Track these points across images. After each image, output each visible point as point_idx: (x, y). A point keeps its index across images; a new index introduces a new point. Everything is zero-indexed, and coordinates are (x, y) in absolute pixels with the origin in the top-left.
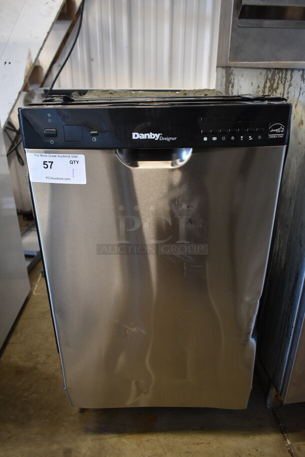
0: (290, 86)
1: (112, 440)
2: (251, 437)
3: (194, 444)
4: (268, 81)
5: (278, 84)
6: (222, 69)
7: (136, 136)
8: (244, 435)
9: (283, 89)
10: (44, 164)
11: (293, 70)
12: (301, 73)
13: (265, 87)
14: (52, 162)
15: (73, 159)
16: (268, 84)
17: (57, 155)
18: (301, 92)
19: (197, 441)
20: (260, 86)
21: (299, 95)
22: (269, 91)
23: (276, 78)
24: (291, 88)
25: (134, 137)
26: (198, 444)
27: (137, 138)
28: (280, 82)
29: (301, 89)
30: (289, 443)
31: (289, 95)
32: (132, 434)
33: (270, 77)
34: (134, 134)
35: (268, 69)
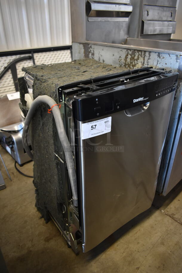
0: (149, 59)
1: (103, 257)
2: (151, 218)
3: (135, 234)
4: (129, 55)
5: (138, 57)
6: (79, 44)
7: (135, 101)
8: (148, 218)
9: (143, 60)
10: (92, 127)
11: (150, 52)
12: (157, 54)
13: (126, 58)
14: (96, 125)
15: (106, 120)
16: (129, 57)
17: (99, 120)
18: (159, 63)
19: (135, 232)
20: (121, 56)
21: (157, 64)
22: (131, 60)
23: (136, 54)
24: (150, 60)
25: (134, 102)
26: (136, 233)
27: (135, 102)
28: (140, 56)
29: (158, 61)
30: (163, 211)
31: (149, 63)
32: (109, 248)
33: (130, 52)
34: (134, 100)
35: (128, 49)
